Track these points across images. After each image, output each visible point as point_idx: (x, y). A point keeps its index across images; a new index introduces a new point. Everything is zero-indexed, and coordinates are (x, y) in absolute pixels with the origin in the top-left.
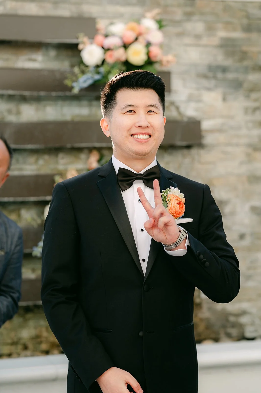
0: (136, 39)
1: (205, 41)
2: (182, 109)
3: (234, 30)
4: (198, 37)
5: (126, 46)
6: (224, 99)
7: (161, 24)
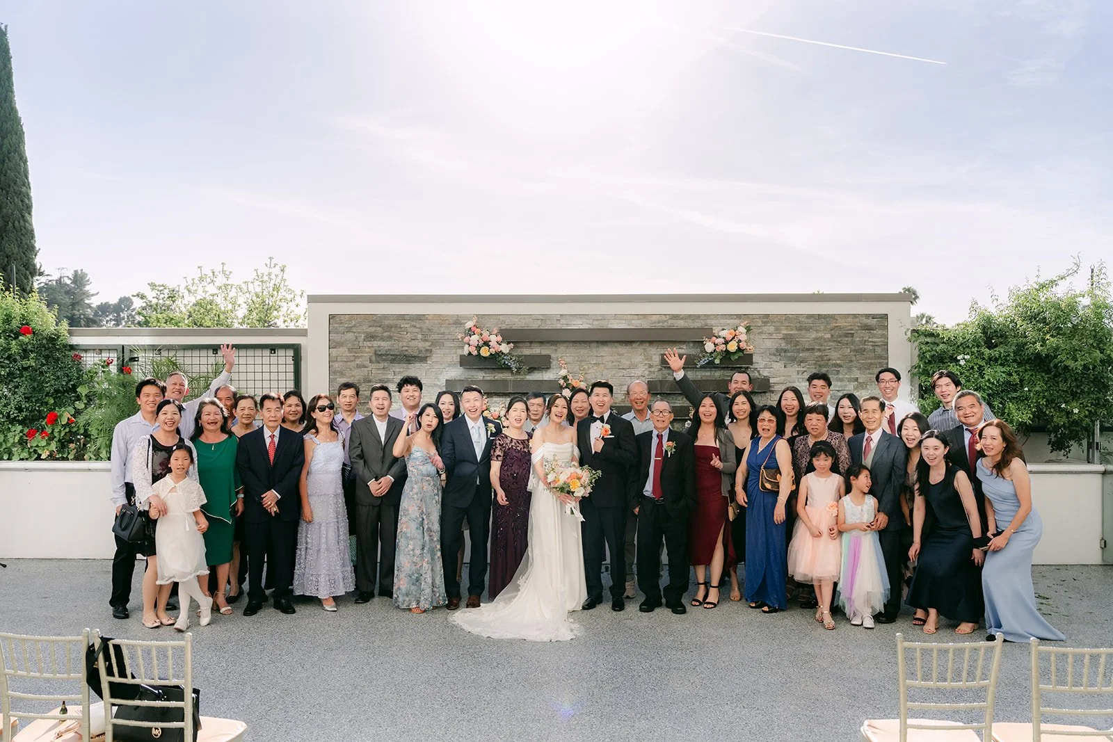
0: (734, 338)
1: (774, 336)
2: (761, 372)
3: (792, 330)
4: (770, 334)
5: (726, 343)
6: (785, 367)
7: (748, 329)
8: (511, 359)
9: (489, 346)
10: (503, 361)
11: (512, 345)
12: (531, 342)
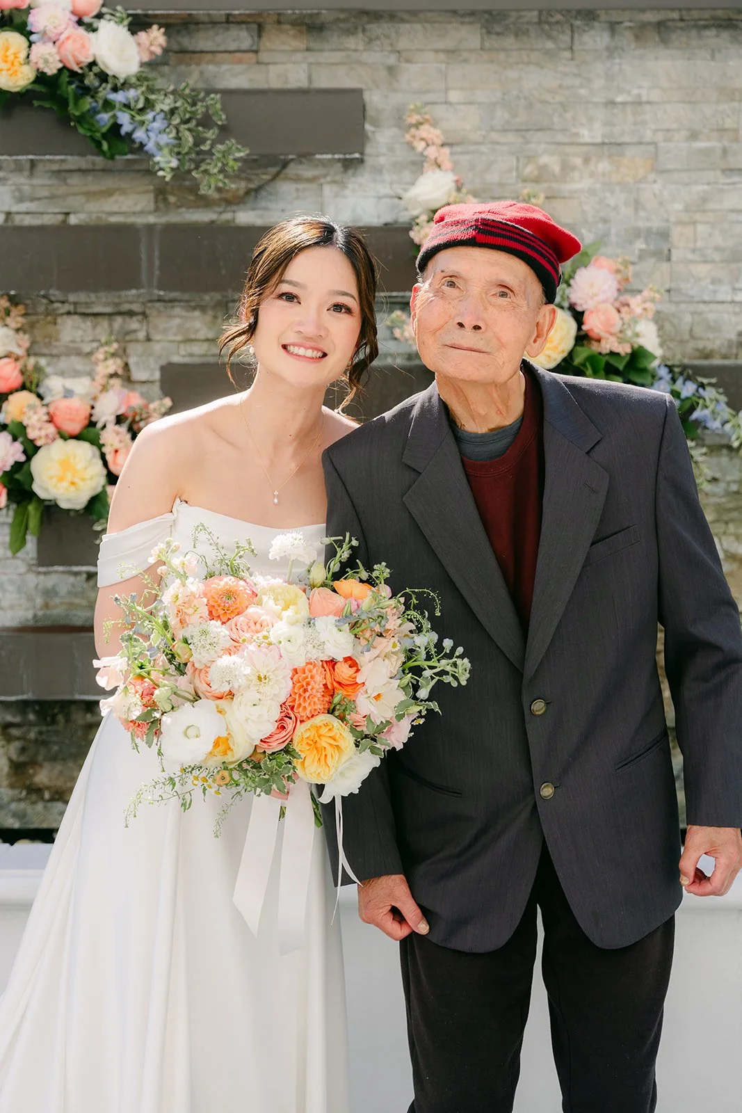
8: (149, 105)
9: (27, 34)
10: (105, 118)
11: (156, 38)
12: (258, 25)
